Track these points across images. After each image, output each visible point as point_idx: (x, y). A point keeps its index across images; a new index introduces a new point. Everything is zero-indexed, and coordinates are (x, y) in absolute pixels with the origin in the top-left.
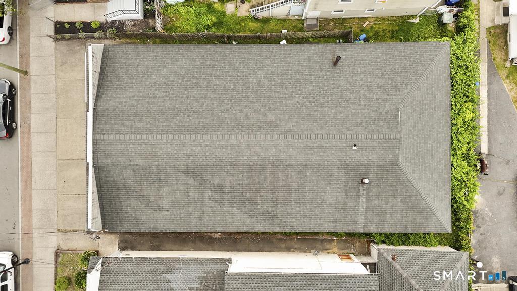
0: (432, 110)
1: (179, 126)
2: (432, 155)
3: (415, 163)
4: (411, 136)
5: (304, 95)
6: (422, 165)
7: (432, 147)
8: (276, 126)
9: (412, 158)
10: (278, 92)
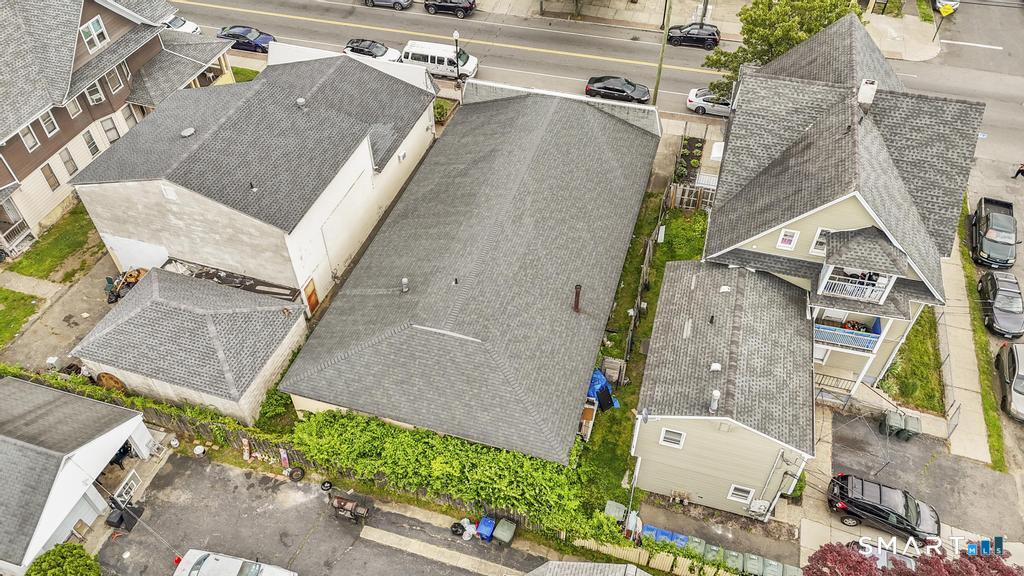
0: (467, 399)
1: (546, 151)
2: (403, 382)
3: (400, 350)
4: (441, 353)
5: (544, 260)
6: (393, 360)
7: (413, 385)
8: (513, 221)
9: (409, 346)
10: (556, 239)
